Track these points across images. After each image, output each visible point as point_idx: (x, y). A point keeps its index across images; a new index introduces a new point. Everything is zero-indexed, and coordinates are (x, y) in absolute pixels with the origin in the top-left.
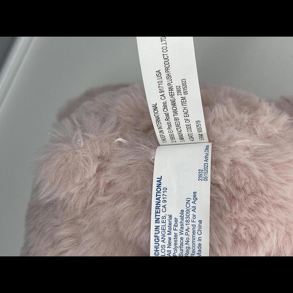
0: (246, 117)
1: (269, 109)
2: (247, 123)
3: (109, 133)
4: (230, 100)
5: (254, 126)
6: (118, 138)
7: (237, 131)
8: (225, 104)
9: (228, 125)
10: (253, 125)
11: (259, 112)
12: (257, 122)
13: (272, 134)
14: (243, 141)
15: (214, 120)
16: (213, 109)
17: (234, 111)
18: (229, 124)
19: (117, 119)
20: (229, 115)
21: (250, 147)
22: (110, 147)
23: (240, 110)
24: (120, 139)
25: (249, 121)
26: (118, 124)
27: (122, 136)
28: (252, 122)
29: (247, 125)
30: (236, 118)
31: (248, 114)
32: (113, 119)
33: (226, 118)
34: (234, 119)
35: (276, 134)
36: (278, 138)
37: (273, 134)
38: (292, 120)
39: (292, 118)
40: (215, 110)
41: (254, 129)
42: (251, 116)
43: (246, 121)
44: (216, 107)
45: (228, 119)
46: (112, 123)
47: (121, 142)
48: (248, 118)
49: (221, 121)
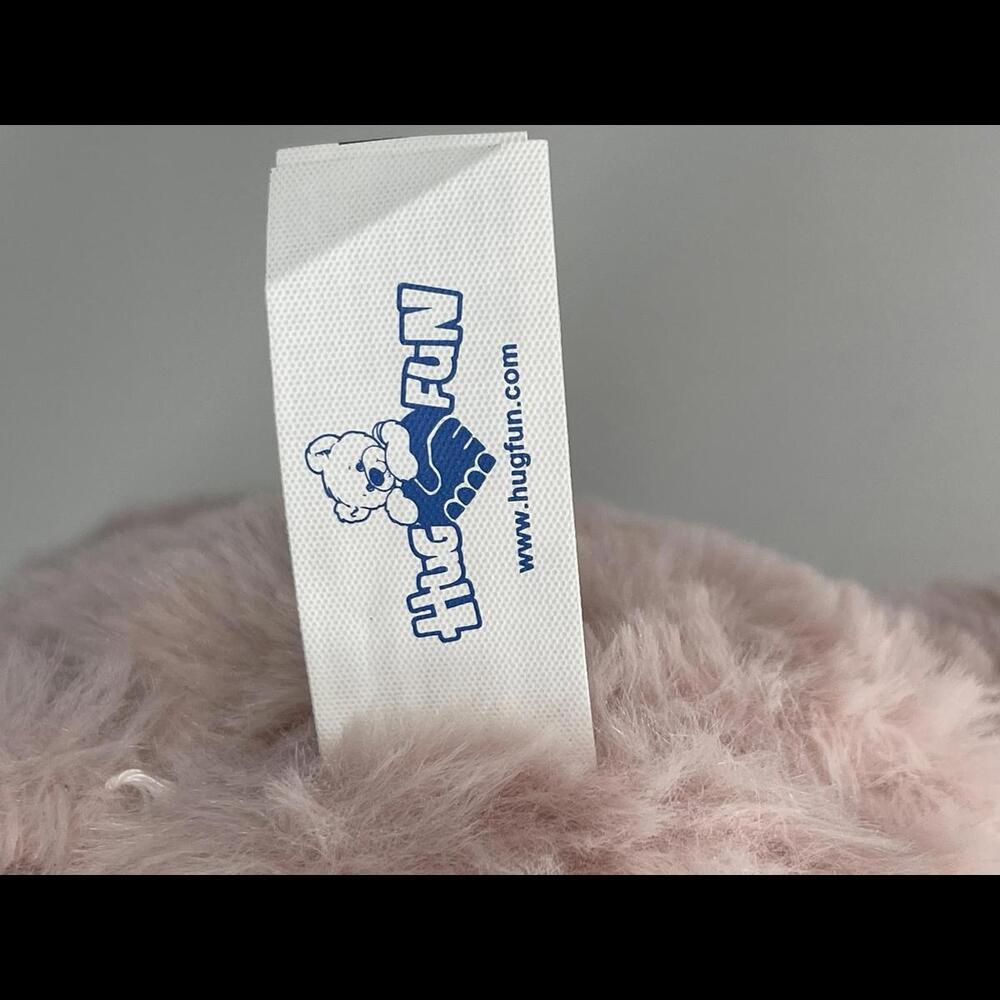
0: (775, 686)
1: (886, 643)
2: (780, 713)
3: (82, 743)
4: (700, 596)
5: (816, 733)
6: (127, 767)
7: (730, 759)
8: (673, 617)
9: (684, 720)
10: (808, 724)
11: (842, 659)
12: (829, 711)
13: (898, 774)
14: (759, 809)
15: (618, 692)
16: (611, 640)
17: (719, 650)
18: (691, 712)
19: (134, 671)
20: (690, 671)
21: (791, 843)
22: (73, 819)
23: (746, 646)
24: (134, 776)
25: (788, 704)
26: (136, 694)
27: (146, 757)
28: (805, 708)
29: (780, 723)
30: (725, 686)
31: (785, 668)
32: (111, 671)
33: (675, 684)
34: (717, 693)
35: (919, 773)
36: (930, 792)
37: (905, 775)
38: (994, 699)
39: (994, 691)
40: (620, 640)
41: (812, 748)
42: (802, 677)
43: (774, 704)
44: (627, 632)
45: (685, 690)
46: (102, 694)
47: (138, 793)
48: (786, 692)
49: (652, 698)
